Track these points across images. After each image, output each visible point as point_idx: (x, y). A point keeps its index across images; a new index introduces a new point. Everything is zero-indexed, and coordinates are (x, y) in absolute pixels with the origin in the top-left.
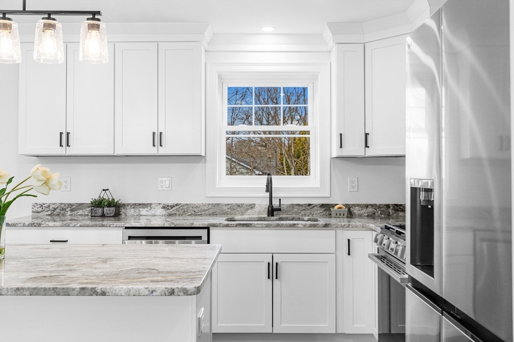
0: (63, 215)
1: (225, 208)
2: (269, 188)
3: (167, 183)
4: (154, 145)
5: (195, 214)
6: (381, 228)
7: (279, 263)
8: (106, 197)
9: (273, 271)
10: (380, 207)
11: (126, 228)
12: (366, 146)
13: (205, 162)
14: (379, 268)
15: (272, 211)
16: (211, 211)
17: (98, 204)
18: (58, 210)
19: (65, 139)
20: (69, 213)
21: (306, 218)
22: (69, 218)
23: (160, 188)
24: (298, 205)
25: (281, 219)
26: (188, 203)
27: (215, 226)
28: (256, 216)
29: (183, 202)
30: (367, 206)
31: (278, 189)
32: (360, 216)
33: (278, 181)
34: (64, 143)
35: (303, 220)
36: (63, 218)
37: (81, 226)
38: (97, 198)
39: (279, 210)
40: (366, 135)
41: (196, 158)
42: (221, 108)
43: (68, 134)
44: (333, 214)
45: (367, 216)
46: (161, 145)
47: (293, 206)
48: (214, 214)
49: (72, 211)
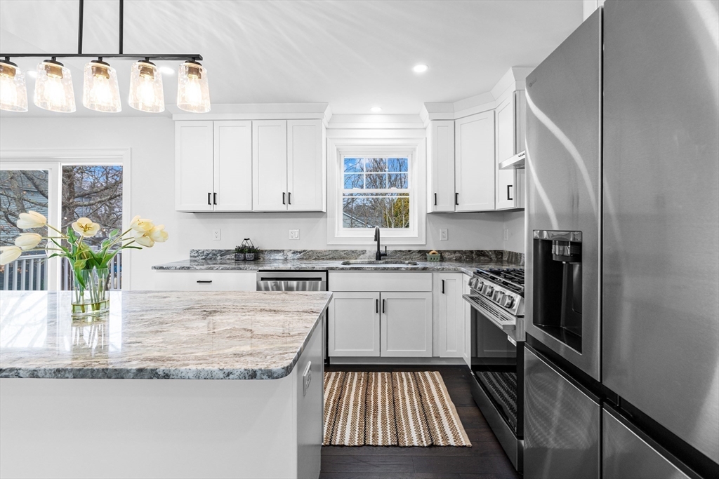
0: (215, 259)
1: (342, 253)
2: (377, 238)
3: (297, 233)
4: (284, 203)
5: (318, 259)
6: (474, 273)
7: (386, 299)
8: (247, 245)
9: (381, 307)
10: (465, 252)
11: (260, 271)
12: (456, 203)
13: (326, 217)
14: (472, 307)
15: (380, 256)
16: (331, 256)
17: (241, 250)
18: (210, 255)
19: (212, 198)
20: (219, 257)
21: (407, 262)
22: (219, 261)
23: (290, 238)
24: (400, 251)
25: (387, 263)
26: (313, 249)
27: (332, 269)
28: (366, 260)
29: (309, 249)
30: (455, 252)
31: (385, 239)
32: (450, 260)
33: (384, 233)
34: (212, 201)
35: (404, 263)
36: (215, 262)
37: (222, 269)
38: (240, 245)
39: (385, 255)
40: (457, 194)
41: (319, 214)
42: (339, 174)
43: (215, 194)
44: (428, 259)
45: (456, 260)
46: (290, 203)
47: (396, 252)
48: (333, 258)
49: (221, 256)
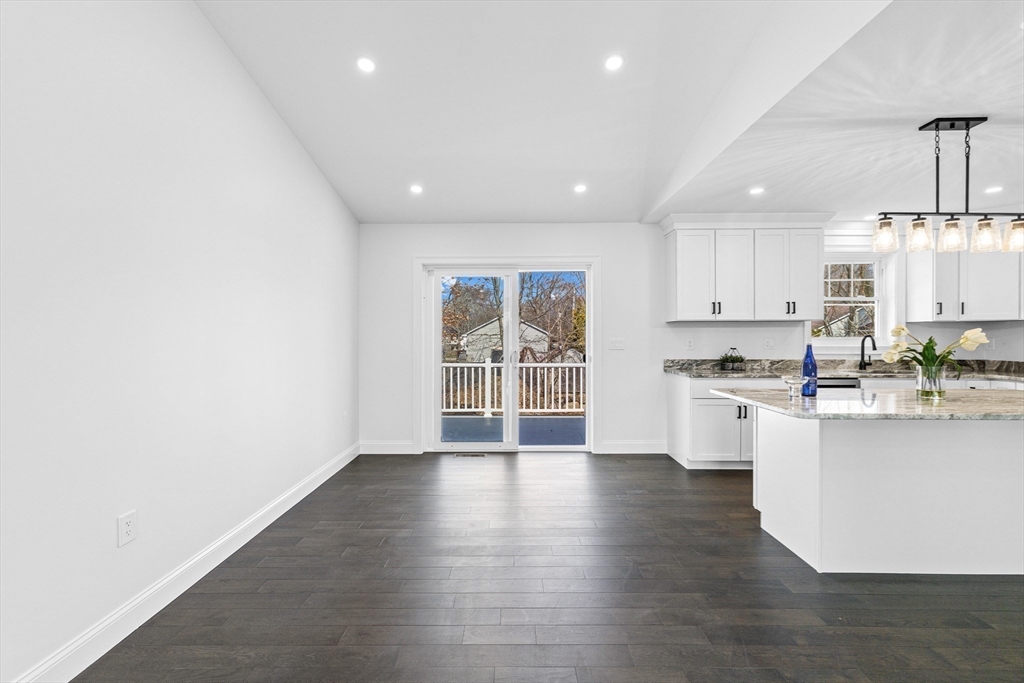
0: (691, 369)
4: (788, 313)
12: (963, 313)
13: (803, 326)
18: (686, 365)
20: (695, 367)
22: (695, 371)
39: (870, 364)
40: (963, 304)
43: (719, 304)
46: (794, 313)
49: (697, 365)
